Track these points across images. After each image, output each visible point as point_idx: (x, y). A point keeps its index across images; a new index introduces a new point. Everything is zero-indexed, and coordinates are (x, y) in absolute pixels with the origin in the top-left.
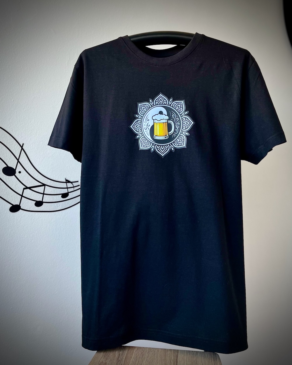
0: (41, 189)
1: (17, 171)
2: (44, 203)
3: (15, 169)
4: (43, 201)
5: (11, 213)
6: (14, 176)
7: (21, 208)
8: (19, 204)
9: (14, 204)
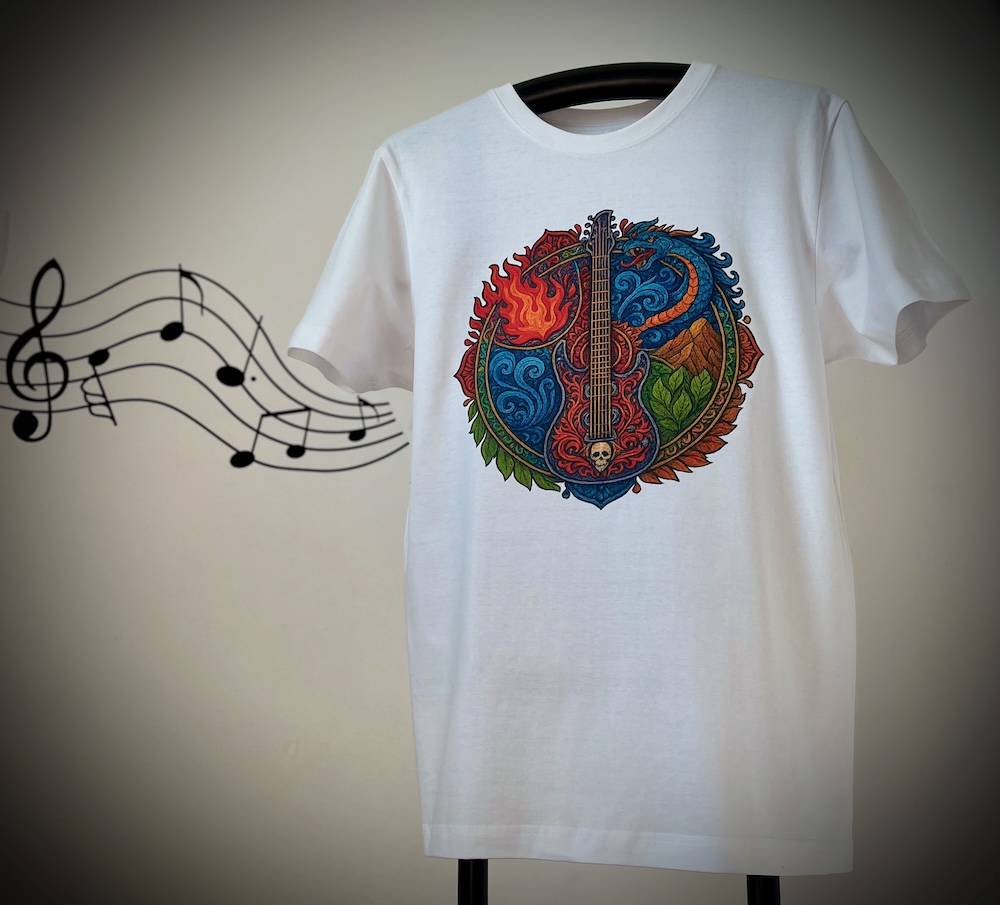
0: (300, 419)
1: (248, 377)
3: (242, 371)
4: (306, 446)
5: (235, 468)
6: (240, 387)
7: (256, 459)
9: (241, 449)
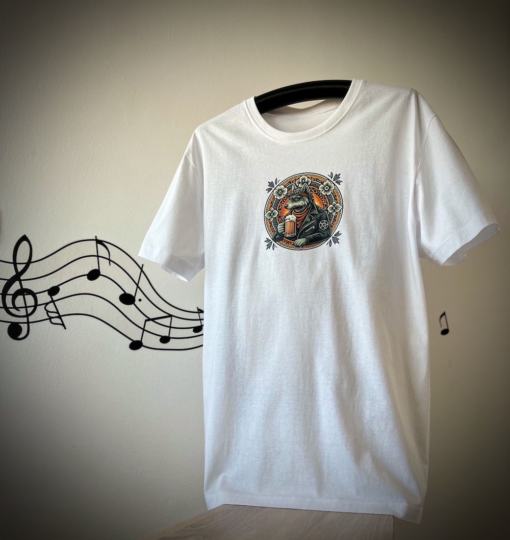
0: (166, 321)
1: (137, 299)
2: (171, 339)
3: (134, 296)
4: (170, 336)
5: (132, 350)
6: (133, 305)
7: (144, 344)
8: (140, 340)
9: (135, 340)
